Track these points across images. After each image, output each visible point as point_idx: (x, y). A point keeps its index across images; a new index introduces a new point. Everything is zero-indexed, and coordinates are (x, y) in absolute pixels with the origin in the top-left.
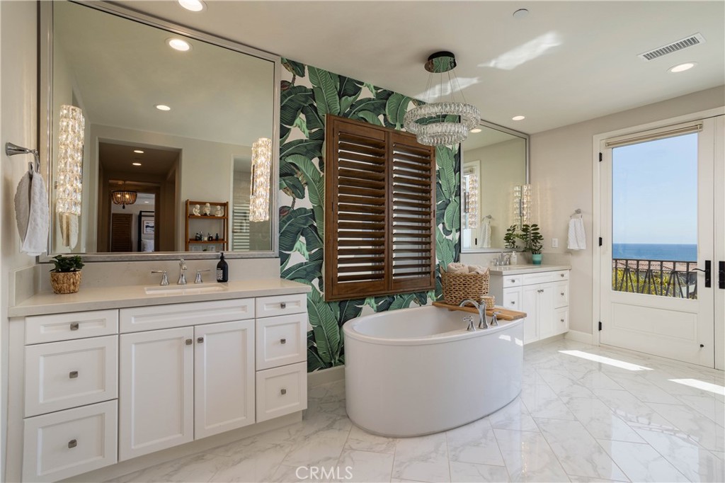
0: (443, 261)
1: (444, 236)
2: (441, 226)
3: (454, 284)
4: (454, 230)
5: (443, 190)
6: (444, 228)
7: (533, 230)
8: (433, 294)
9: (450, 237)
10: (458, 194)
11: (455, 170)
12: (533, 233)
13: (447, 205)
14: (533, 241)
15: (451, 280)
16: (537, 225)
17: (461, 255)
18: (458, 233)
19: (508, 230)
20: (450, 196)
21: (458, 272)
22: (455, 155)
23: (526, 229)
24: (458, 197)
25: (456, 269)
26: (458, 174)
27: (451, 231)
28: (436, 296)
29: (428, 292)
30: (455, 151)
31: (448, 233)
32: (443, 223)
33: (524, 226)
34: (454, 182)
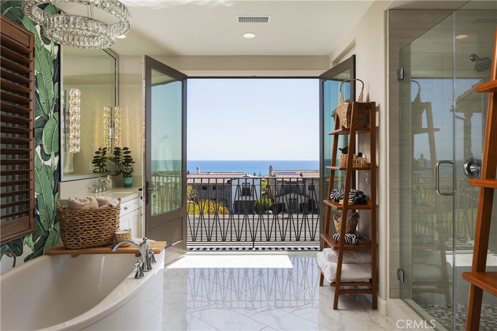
0: (41, 194)
1: (43, 161)
2: (38, 149)
3: (81, 223)
4: (53, 154)
5: (41, 102)
6: (42, 151)
7: (124, 153)
8: (31, 238)
9: (48, 163)
10: (57, 109)
11: (53, 78)
12: (124, 157)
13: (45, 122)
14: (125, 165)
15: (78, 218)
16: (127, 149)
17: (61, 184)
18: (58, 157)
19: (97, 153)
20: (49, 111)
21: (87, 207)
22: (54, 60)
23: (117, 151)
24: (57, 113)
25: (83, 203)
26: (57, 84)
27: (50, 155)
28: (34, 240)
29: (23, 238)
30: (54, 55)
31: (46, 157)
32: (41, 145)
33: (115, 148)
34: (53, 93)
